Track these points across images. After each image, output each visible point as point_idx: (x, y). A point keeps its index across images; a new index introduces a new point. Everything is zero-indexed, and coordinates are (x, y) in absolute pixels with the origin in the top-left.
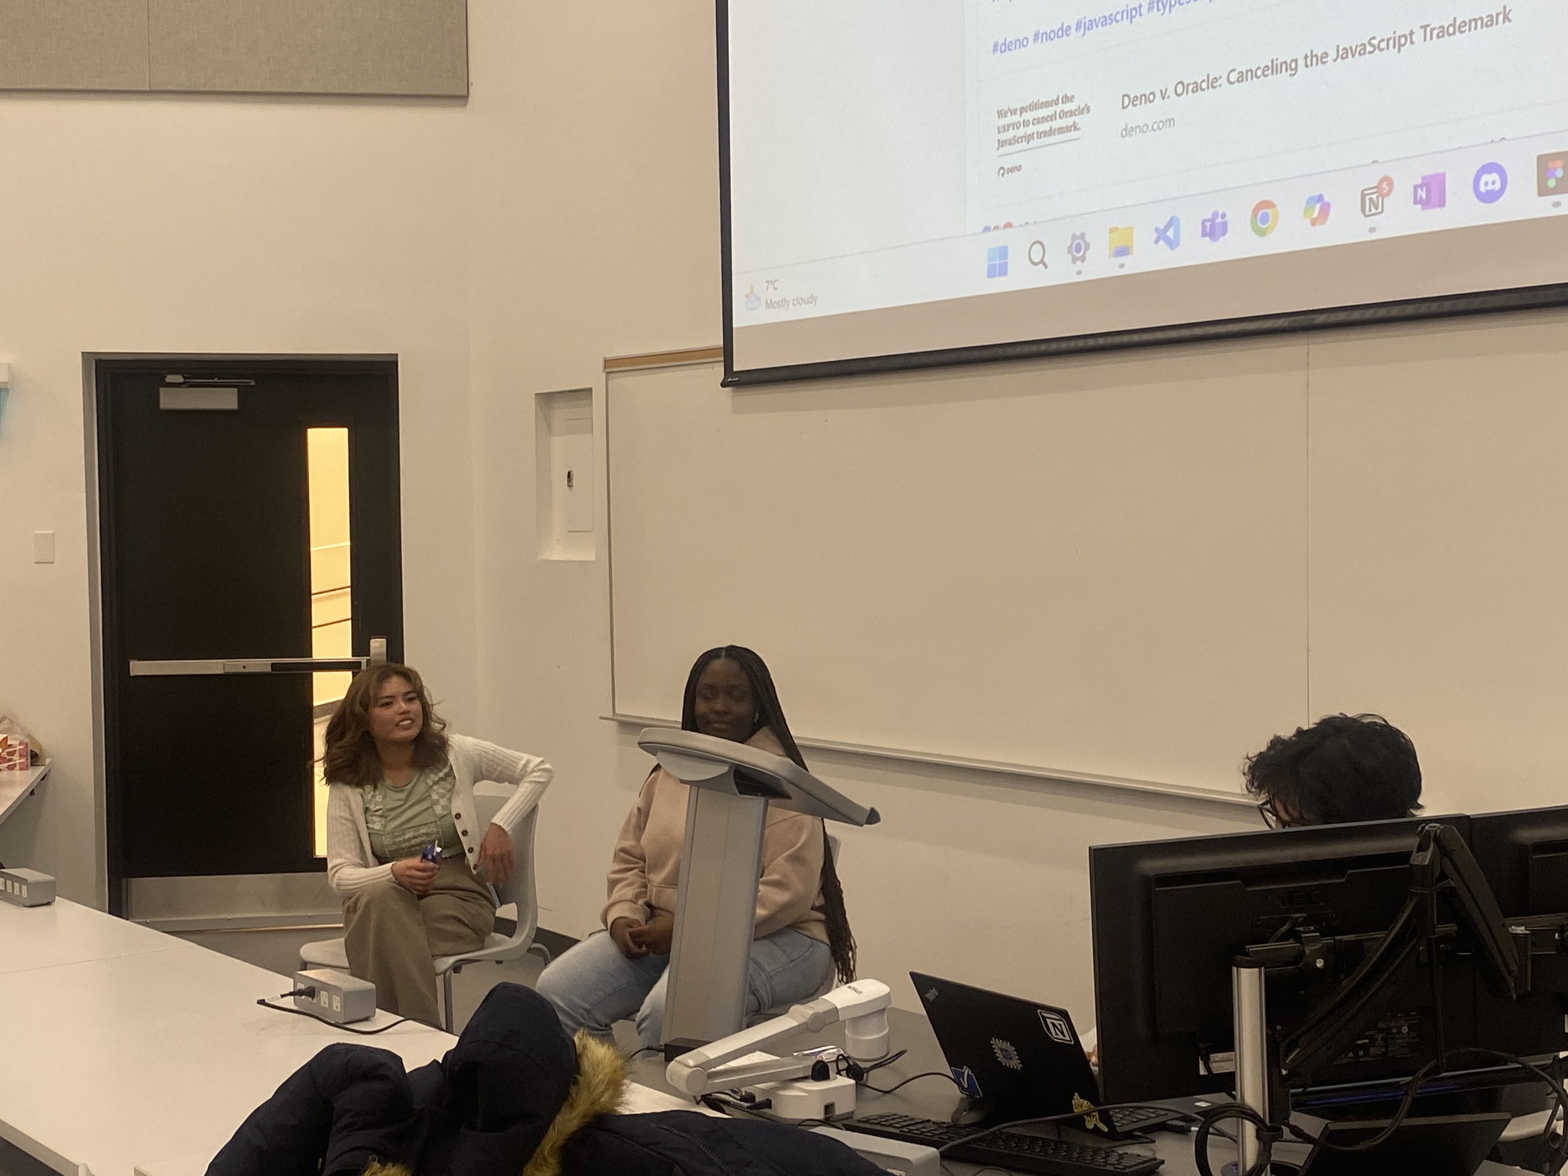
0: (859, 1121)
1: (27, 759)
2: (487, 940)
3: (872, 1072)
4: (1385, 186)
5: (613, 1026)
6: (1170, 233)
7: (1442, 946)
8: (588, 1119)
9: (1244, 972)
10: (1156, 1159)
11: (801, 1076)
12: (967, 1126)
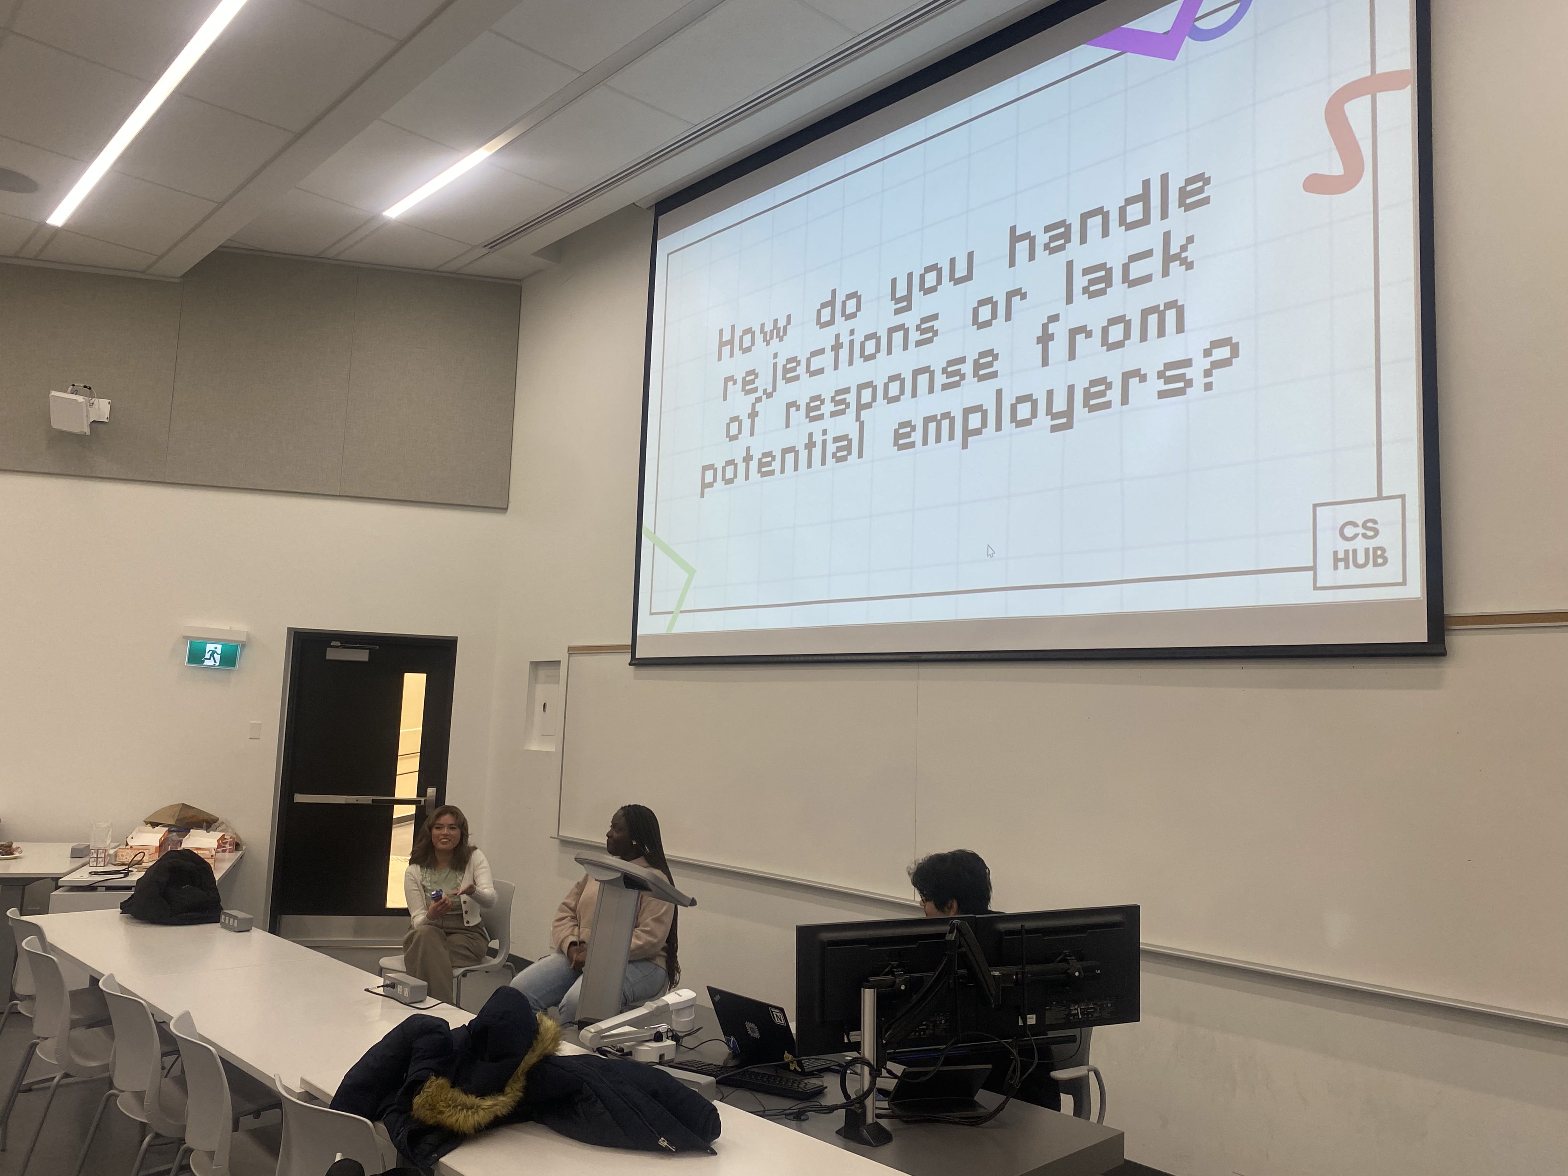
0: (676, 1063)
2: (483, 959)
3: (684, 1039)
7: (961, 980)
8: (541, 1058)
9: (867, 990)
10: (822, 1086)
11: (649, 1039)
12: (731, 1067)
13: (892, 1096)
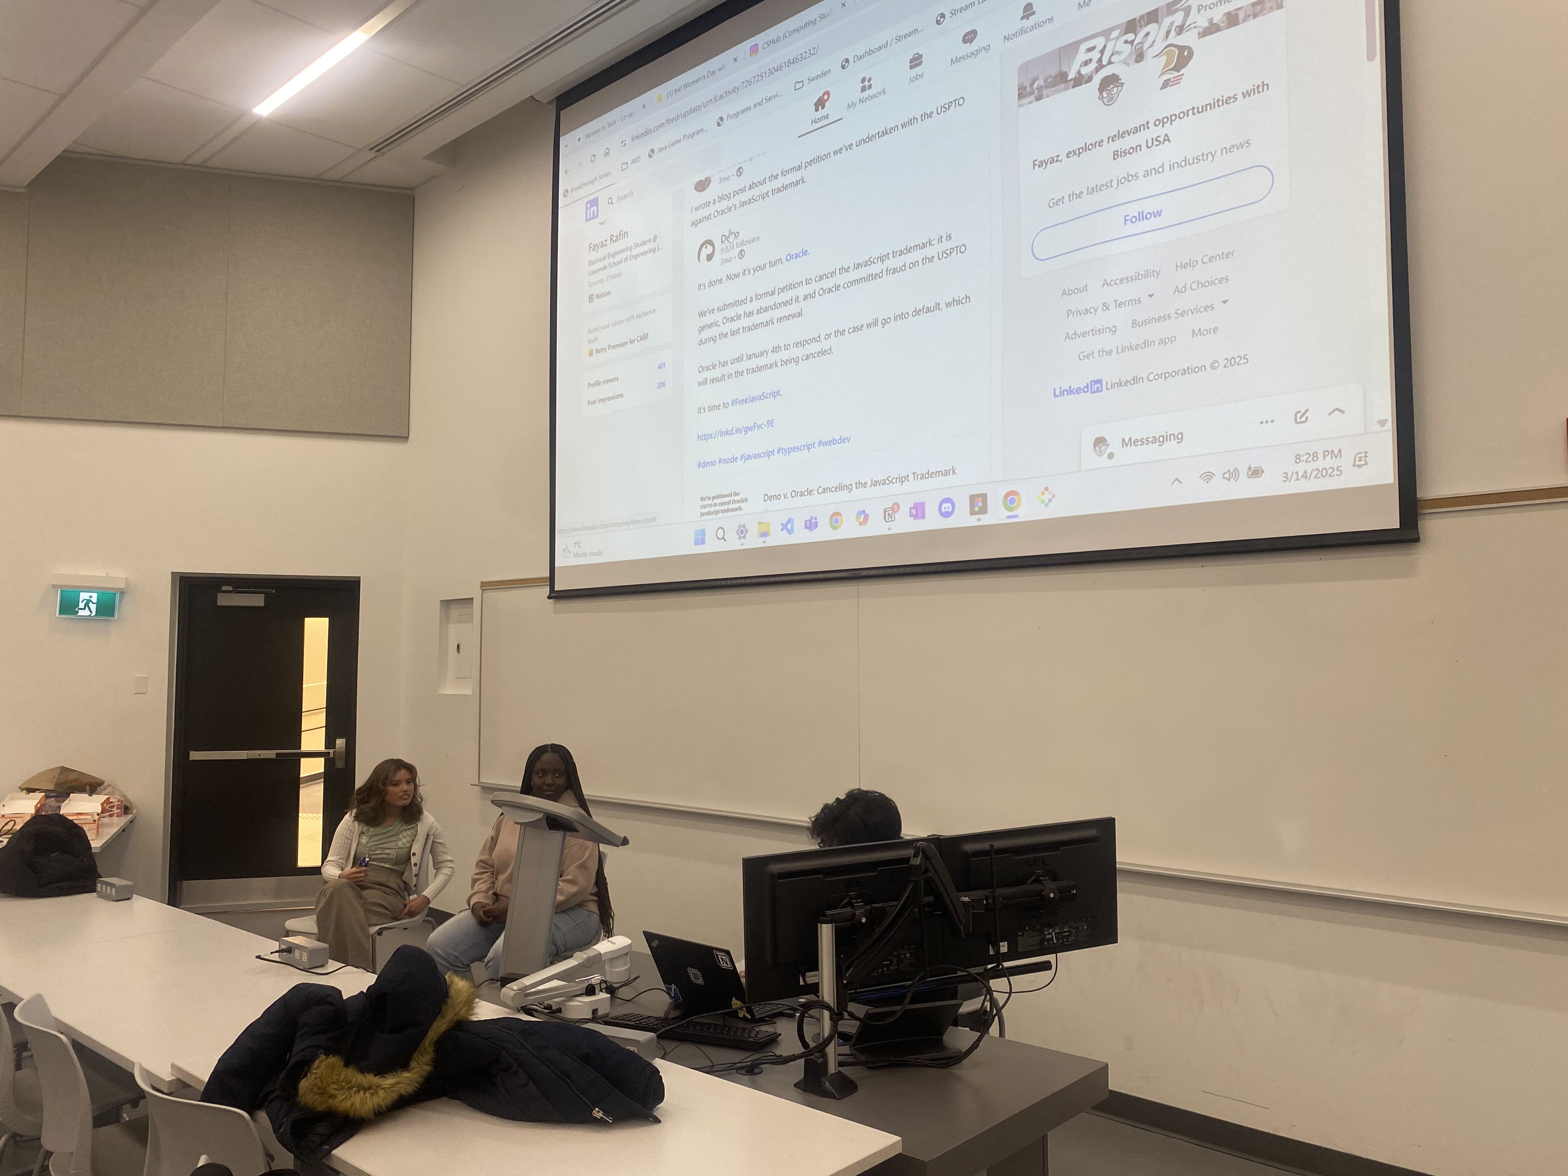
0: (611, 1018)
1: (121, 811)
3: (620, 990)
4: (895, 507)
5: (471, 965)
6: (789, 526)
7: (927, 909)
8: (453, 1024)
9: (825, 926)
10: (776, 1033)
11: (579, 993)
12: (673, 1019)
13: (853, 1041)
